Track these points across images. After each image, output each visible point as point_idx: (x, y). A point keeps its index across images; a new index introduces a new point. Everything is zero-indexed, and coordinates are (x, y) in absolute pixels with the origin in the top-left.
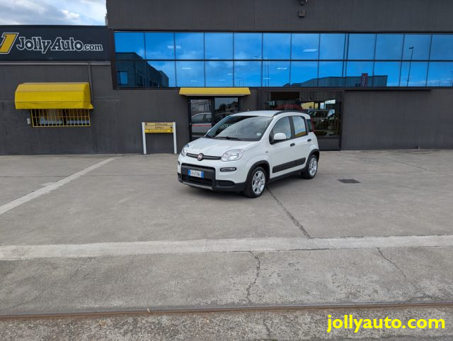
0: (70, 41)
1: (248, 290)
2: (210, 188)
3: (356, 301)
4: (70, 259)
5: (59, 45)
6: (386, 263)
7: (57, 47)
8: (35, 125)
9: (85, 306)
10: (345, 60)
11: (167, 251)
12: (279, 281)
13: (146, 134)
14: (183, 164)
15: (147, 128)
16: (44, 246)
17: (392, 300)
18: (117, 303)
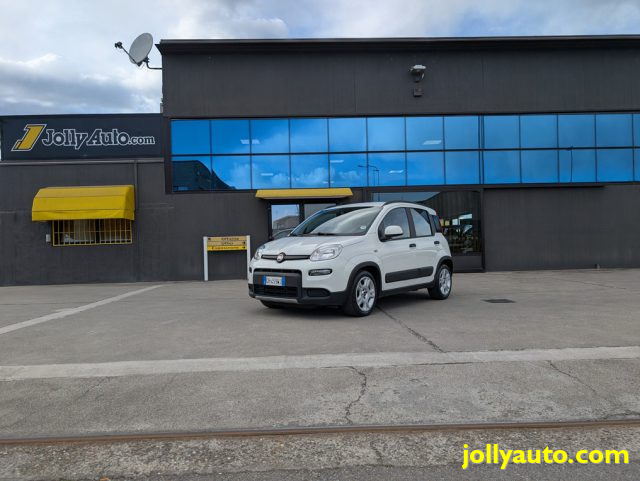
0: (112, 134)
1: (347, 409)
2: (294, 300)
3: (519, 419)
4: (79, 379)
5: (98, 139)
6: (562, 377)
7: (94, 142)
8: (56, 243)
9: (93, 430)
10: (481, 150)
11: (225, 368)
12: (397, 398)
13: (209, 252)
14: (256, 270)
15: (209, 244)
16: (41, 366)
17: (577, 418)
18: (141, 426)
